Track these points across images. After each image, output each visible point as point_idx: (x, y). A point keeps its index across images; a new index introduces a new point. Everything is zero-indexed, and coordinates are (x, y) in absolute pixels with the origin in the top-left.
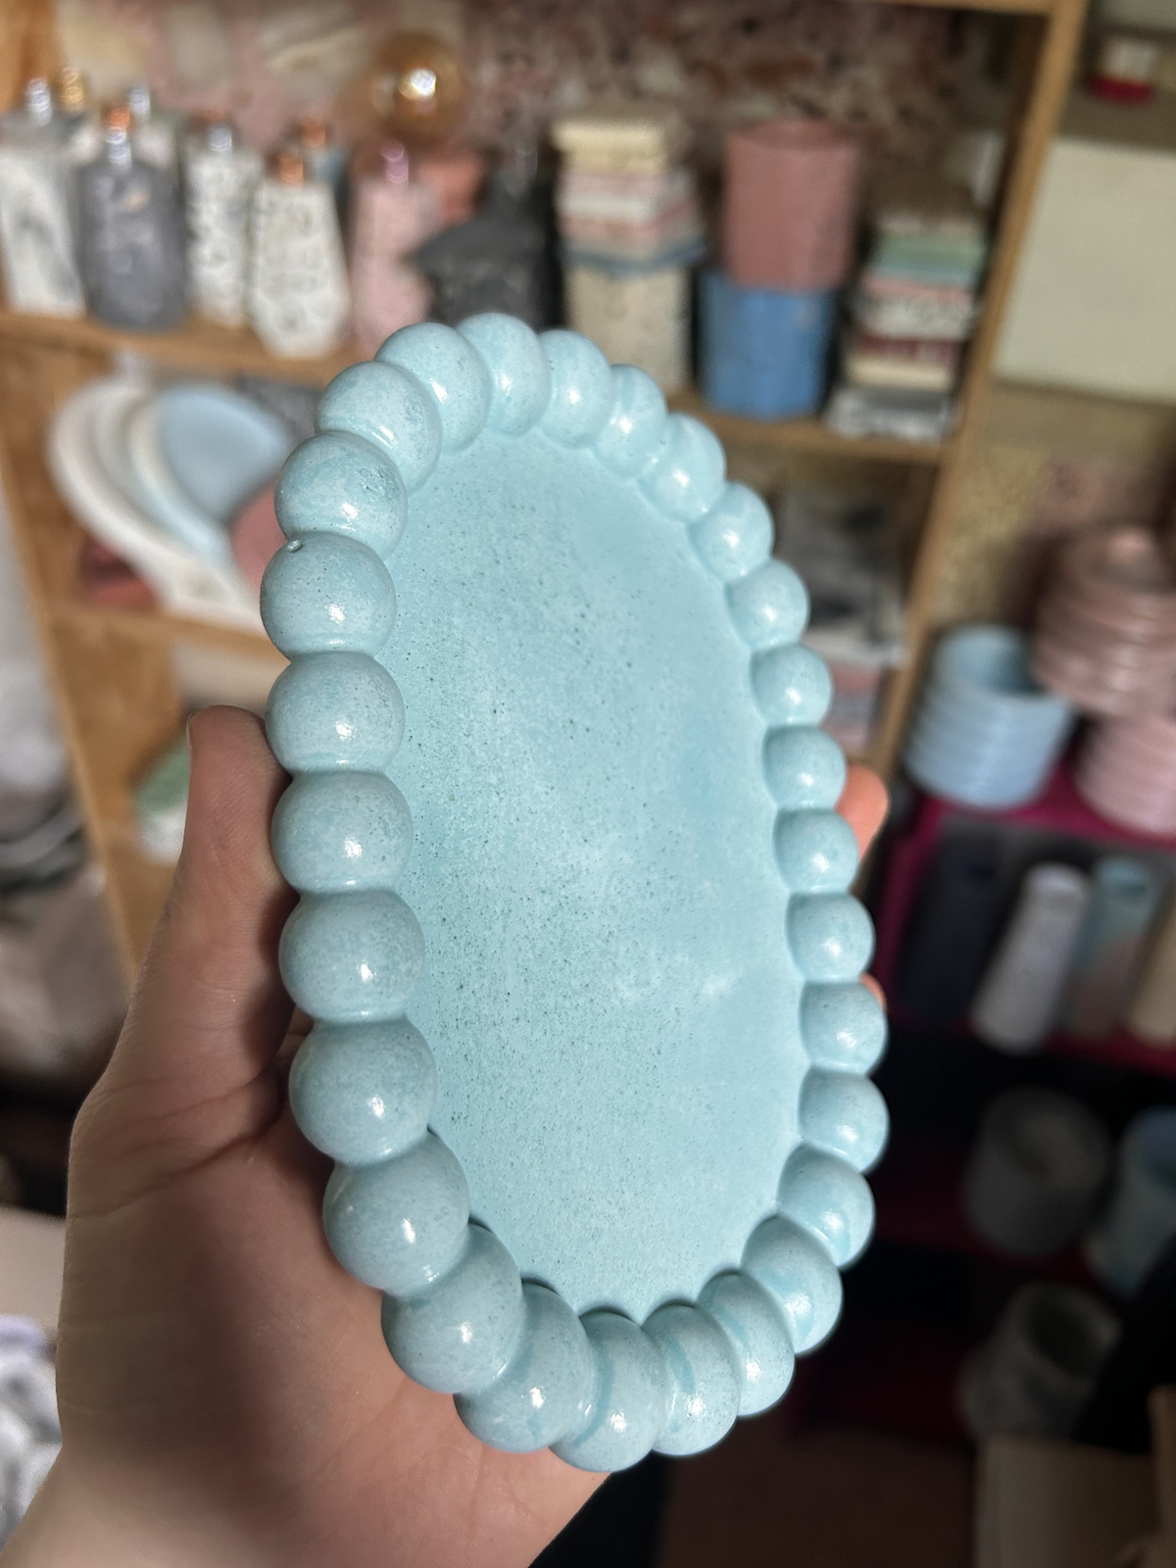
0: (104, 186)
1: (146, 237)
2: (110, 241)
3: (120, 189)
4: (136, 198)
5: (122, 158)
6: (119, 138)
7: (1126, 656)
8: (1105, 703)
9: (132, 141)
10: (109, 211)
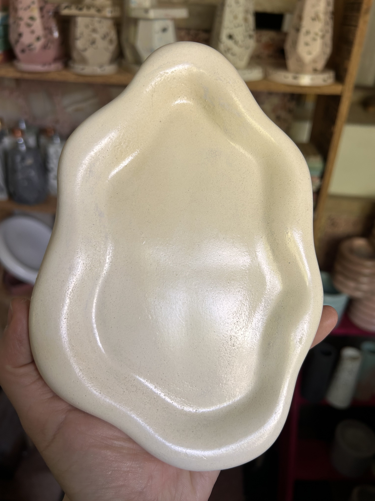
0: (18, 158)
1: (33, 174)
2: (20, 176)
3: (23, 159)
4: (29, 161)
5: (23, 148)
6: (21, 141)
7: (365, 280)
8: (358, 294)
9: (26, 142)
10: (19, 166)
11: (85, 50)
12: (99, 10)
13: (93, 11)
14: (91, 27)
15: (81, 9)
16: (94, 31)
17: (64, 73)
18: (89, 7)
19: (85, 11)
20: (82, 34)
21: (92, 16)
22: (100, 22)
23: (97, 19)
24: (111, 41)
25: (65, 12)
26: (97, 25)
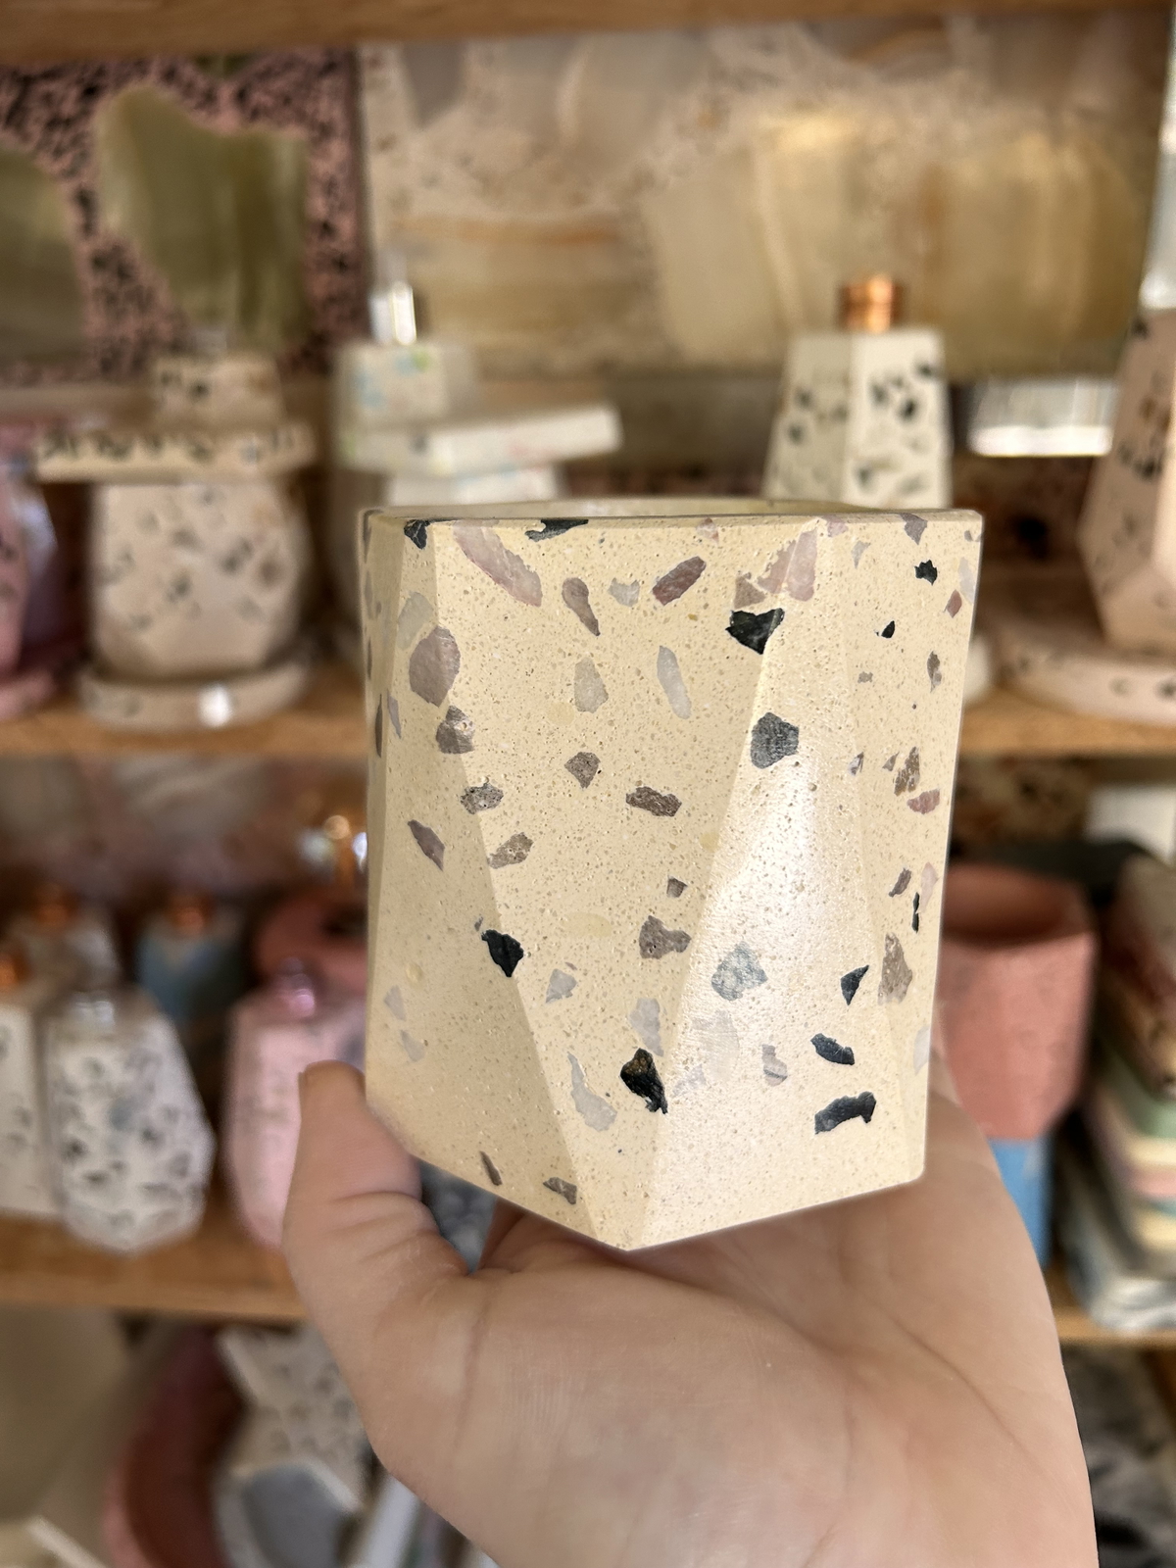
11: (144, 622)
12: (201, 454)
13: (175, 456)
14: (165, 524)
15: (120, 452)
16: (184, 538)
17: (52, 721)
18: (155, 443)
19: (139, 458)
20: (127, 557)
21: (171, 479)
22: (208, 499)
23: (190, 491)
24: (269, 573)
25: (56, 466)
26: (197, 517)
